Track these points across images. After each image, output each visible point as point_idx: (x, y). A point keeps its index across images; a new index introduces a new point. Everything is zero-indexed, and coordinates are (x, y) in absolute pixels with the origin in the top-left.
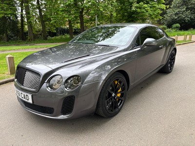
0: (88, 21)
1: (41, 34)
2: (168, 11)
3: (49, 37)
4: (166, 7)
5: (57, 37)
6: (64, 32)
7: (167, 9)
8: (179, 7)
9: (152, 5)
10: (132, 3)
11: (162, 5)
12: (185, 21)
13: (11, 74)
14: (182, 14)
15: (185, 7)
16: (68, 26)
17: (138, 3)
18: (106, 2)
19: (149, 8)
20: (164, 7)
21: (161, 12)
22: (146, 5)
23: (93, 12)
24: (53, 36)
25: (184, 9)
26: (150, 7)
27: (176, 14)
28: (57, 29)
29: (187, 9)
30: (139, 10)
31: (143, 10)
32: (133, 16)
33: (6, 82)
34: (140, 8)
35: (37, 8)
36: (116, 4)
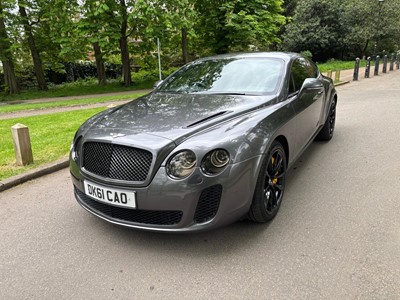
0: (136, 48)
1: (30, 79)
2: (289, 27)
3: (51, 86)
4: (287, 20)
5: (69, 85)
6: (82, 72)
7: (287, 22)
8: (307, 19)
9: (261, 16)
10: (224, 12)
11: (280, 16)
12: (319, 44)
13: (24, 164)
14: (315, 32)
15: (319, 20)
16: (93, 60)
17: (235, 12)
18: (177, 11)
19: (256, 23)
20: (282, 19)
21: (277, 29)
22: (249, 17)
23: (151, 30)
24: (60, 83)
25: (318, 23)
26: (258, 21)
27: (304, 33)
28: (67, 66)
29: (323, 23)
30: (238, 26)
31: (246, 26)
32: (227, 37)
33: (22, 181)
34: (240, 22)
35: (21, 22)
36: (194, 13)
